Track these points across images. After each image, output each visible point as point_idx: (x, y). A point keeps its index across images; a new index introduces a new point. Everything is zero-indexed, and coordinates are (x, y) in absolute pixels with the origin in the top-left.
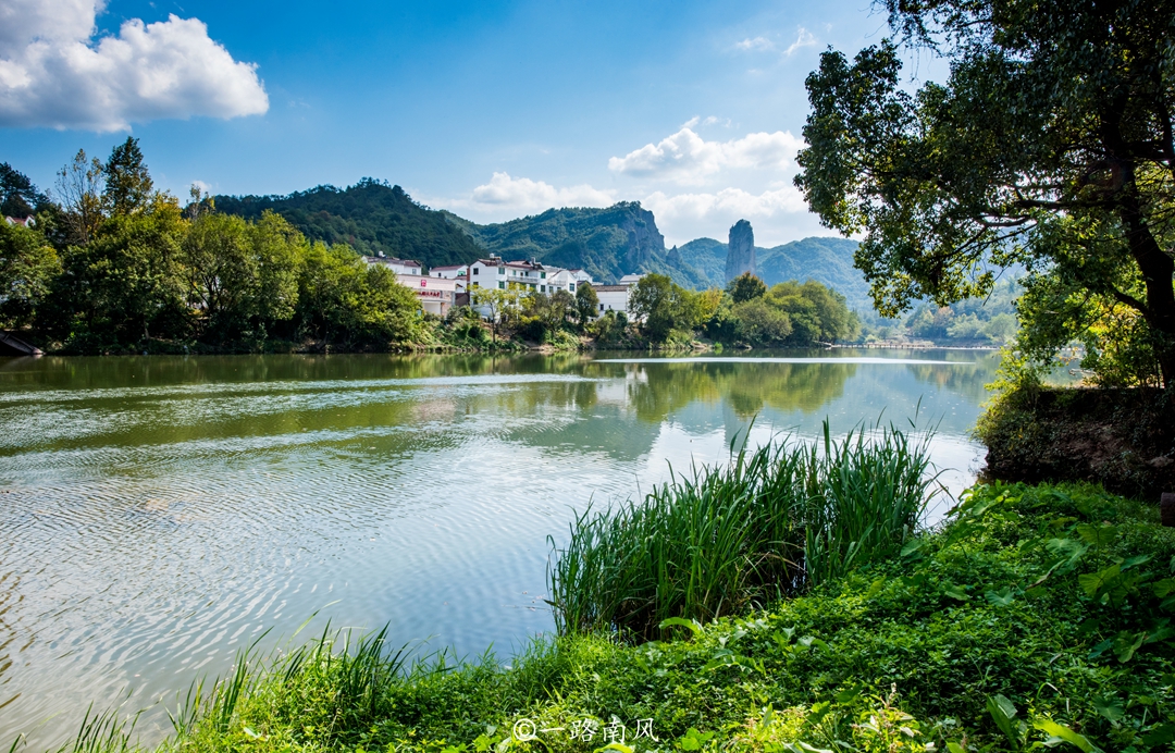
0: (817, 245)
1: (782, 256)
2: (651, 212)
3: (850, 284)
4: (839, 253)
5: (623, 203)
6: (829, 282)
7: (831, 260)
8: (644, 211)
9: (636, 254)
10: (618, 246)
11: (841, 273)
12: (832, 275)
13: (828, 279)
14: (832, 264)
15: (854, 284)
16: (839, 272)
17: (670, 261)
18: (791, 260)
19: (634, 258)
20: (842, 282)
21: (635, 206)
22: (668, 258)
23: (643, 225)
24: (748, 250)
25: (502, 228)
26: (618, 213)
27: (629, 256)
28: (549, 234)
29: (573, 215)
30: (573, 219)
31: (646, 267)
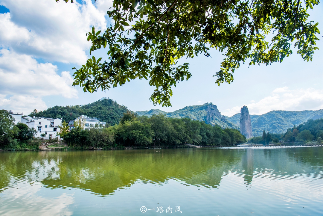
0: (275, 113)
1: (263, 117)
2: (216, 105)
3: (286, 125)
4: (282, 115)
5: (207, 103)
6: (279, 125)
7: (279, 117)
8: (214, 105)
9: (210, 118)
10: (204, 116)
11: (283, 121)
12: (280, 122)
13: (278, 123)
14: (280, 119)
15: (288, 125)
16: (282, 121)
17: (223, 120)
18: (266, 118)
19: (209, 119)
20: (284, 124)
21: (211, 104)
22: (222, 119)
23: (213, 109)
24: (247, 115)
25: (173, 113)
26: (205, 106)
27: (207, 119)
28: (185, 114)
29: (192, 108)
30: (192, 109)
31: (213, 122)
